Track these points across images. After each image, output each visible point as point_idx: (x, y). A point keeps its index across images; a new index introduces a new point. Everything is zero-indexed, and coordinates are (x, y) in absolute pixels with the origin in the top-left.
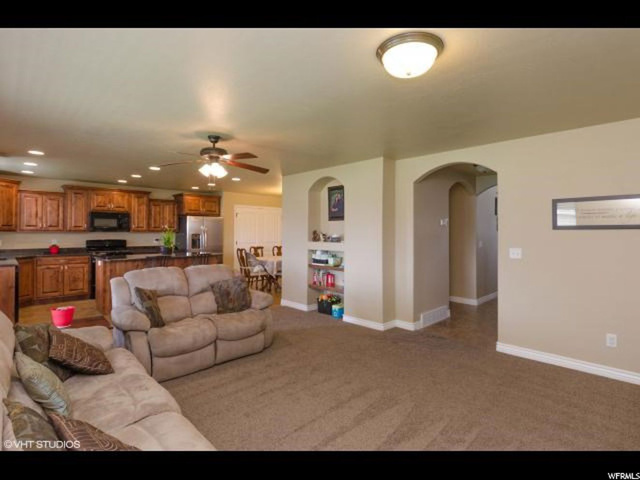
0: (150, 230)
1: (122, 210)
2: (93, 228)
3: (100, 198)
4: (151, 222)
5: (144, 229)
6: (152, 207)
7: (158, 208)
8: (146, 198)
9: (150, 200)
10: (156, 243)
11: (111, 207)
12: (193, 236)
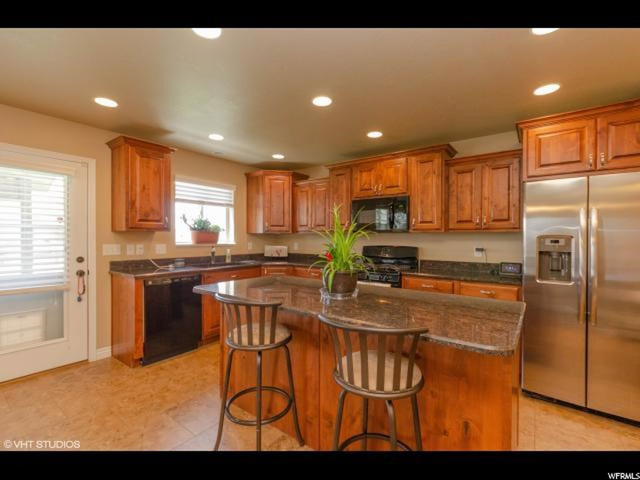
0: (447, 228)
1: (394, 191)
3: (365, 176)
4: (453, 210)
5: (436, 224)
6: (453, 177)
7: (467, 178)
8: (437, 161)
9: (448, 164)
10: (478, 258)
11: (379, 190)
12: (541, 239)
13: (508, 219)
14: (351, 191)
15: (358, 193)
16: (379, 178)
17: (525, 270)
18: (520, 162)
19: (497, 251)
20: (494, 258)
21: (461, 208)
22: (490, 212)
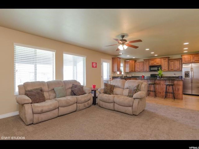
0: (169, 70)
1: (158, 64)
2: (151, 71)
3: (152, 61)
4: (170, 68)
5: (167, 70)
6: (170, 62)
7: (172, 62)
8: (167, 59)
9: (169, 60)
10: (174, 76)
11: (155, 64)
12: (185, 72)
13: (180, 69)
14: (149, 64)
15: (150, 64)
16: (155, 62)
17: (183, 77)
18: (182, 60)
19: (177, 74)
20: (177, 76)
21: (171, 67)
22: (176, 68)
